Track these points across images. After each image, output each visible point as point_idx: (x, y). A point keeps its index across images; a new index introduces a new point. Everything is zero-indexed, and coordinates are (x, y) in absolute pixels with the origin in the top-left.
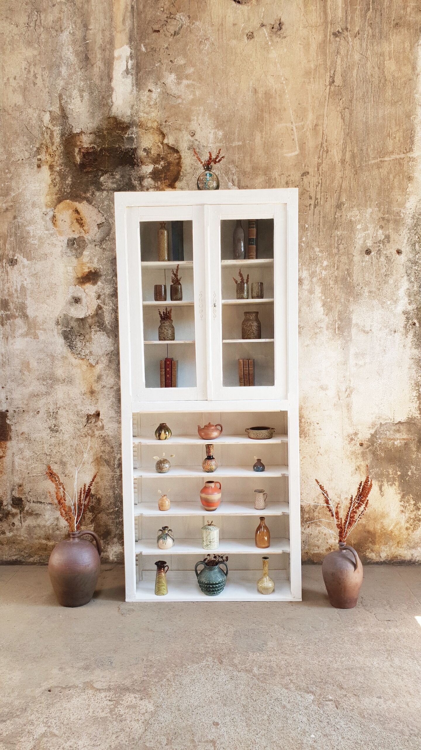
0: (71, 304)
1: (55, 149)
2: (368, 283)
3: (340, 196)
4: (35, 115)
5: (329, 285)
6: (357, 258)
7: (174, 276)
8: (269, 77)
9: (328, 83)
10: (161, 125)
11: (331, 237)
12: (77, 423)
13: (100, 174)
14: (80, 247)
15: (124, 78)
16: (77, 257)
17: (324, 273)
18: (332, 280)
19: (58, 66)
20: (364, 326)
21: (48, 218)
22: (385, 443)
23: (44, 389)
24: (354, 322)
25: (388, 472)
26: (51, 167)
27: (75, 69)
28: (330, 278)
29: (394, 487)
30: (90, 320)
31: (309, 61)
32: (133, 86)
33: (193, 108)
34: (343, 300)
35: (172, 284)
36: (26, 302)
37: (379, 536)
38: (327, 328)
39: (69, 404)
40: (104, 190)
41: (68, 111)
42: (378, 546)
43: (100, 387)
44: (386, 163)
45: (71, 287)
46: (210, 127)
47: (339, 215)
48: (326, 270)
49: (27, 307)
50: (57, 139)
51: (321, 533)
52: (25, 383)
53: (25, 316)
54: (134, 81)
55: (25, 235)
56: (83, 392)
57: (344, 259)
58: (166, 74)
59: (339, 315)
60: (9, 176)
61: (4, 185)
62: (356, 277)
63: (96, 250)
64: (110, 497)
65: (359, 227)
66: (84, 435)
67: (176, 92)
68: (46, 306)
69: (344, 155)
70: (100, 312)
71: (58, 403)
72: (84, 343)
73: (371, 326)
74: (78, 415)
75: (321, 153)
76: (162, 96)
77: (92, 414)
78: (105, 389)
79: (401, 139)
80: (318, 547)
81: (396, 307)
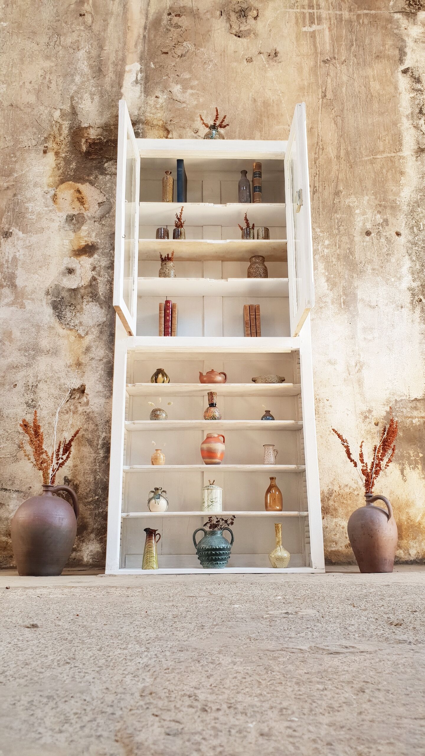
0: (64, 274)
1: (62, 138)
2: (371, 262)
3: (337, 185)
4: (46, 111)
5: (332, 262)
6: (358, 238)
8: (267, 90)
9: (320, 97)
10: (166, 123)
11: (331, 219)
12: (58, 397)
13: (105, 161)
14: (78, 222)
15: (133, 86)
16: (75, 232)
17: (326, 251)
18: (335, 258)
19: (72, 75)
20: (370, 301)
21: (48, 196)
22: (402, 422)
23: (24, 360)
24: (359, 297)
25: (409, 454)
26: (57, 154)
27: (88, 78)
28: (332, 256)
29: (417, 471)
30: (82, 291)
31: (302, 80)
32: (141, 93)
33: (197, 111)
34: (346, 277)
36: (16, 272)
37: (405, 529)
38: (333, 303)
39: (52, 377)
40: (108, 174)
41: (78, 110)
42: (405, 541)
43: (88, 359)
44: (379, 160)
45: (65, 258)
47: (338, 201)
48: (327, 248)
49: (17, 277)
50: (65, 131)
51: (338, 525)
52: (5, 354)
53: (13, 286)
54: (143, 89)
55: (23, 210)
56: (69, 364)
57: (345, 239)
58: (173, 85)
59: (343, 290)
60: (13, 159)
61: (8, 167)
62: (358, 255)
63: (94, 226)
64: (89, 483)
65: (357, 211)
66: (65, 412)
67: (181, 98)
68: (37, 276)
69: (339, 152)
70: (94, 283)
71: (39, 375)
72: (74, 313)
73: (377, 302)
74: (60, 389)
75: (317, 150)
76: (168, 102)
77: (77, 388)
78: (93, 361)
79: (391, 142)
80: (336, 543)
81: (400, 284)
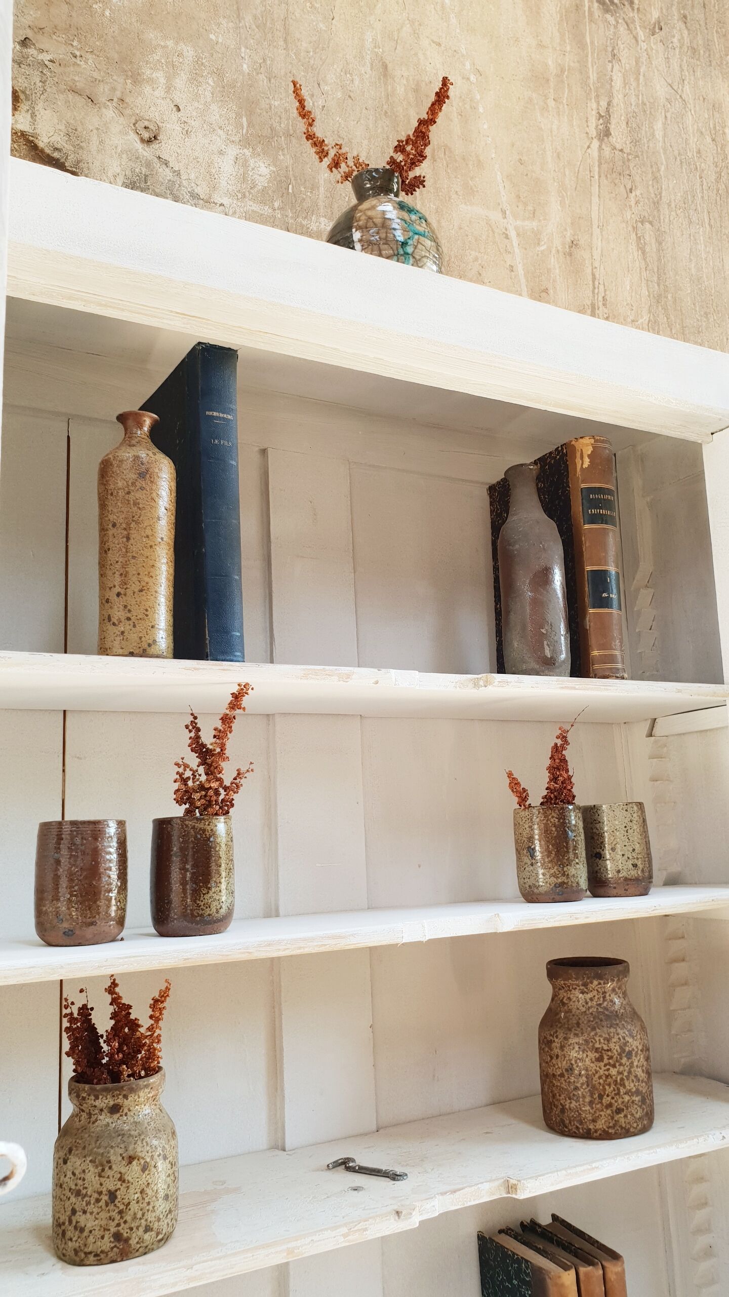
7: (193, 760)
33: (151, 35)
35: (178, 811)
46: (220, 132)
